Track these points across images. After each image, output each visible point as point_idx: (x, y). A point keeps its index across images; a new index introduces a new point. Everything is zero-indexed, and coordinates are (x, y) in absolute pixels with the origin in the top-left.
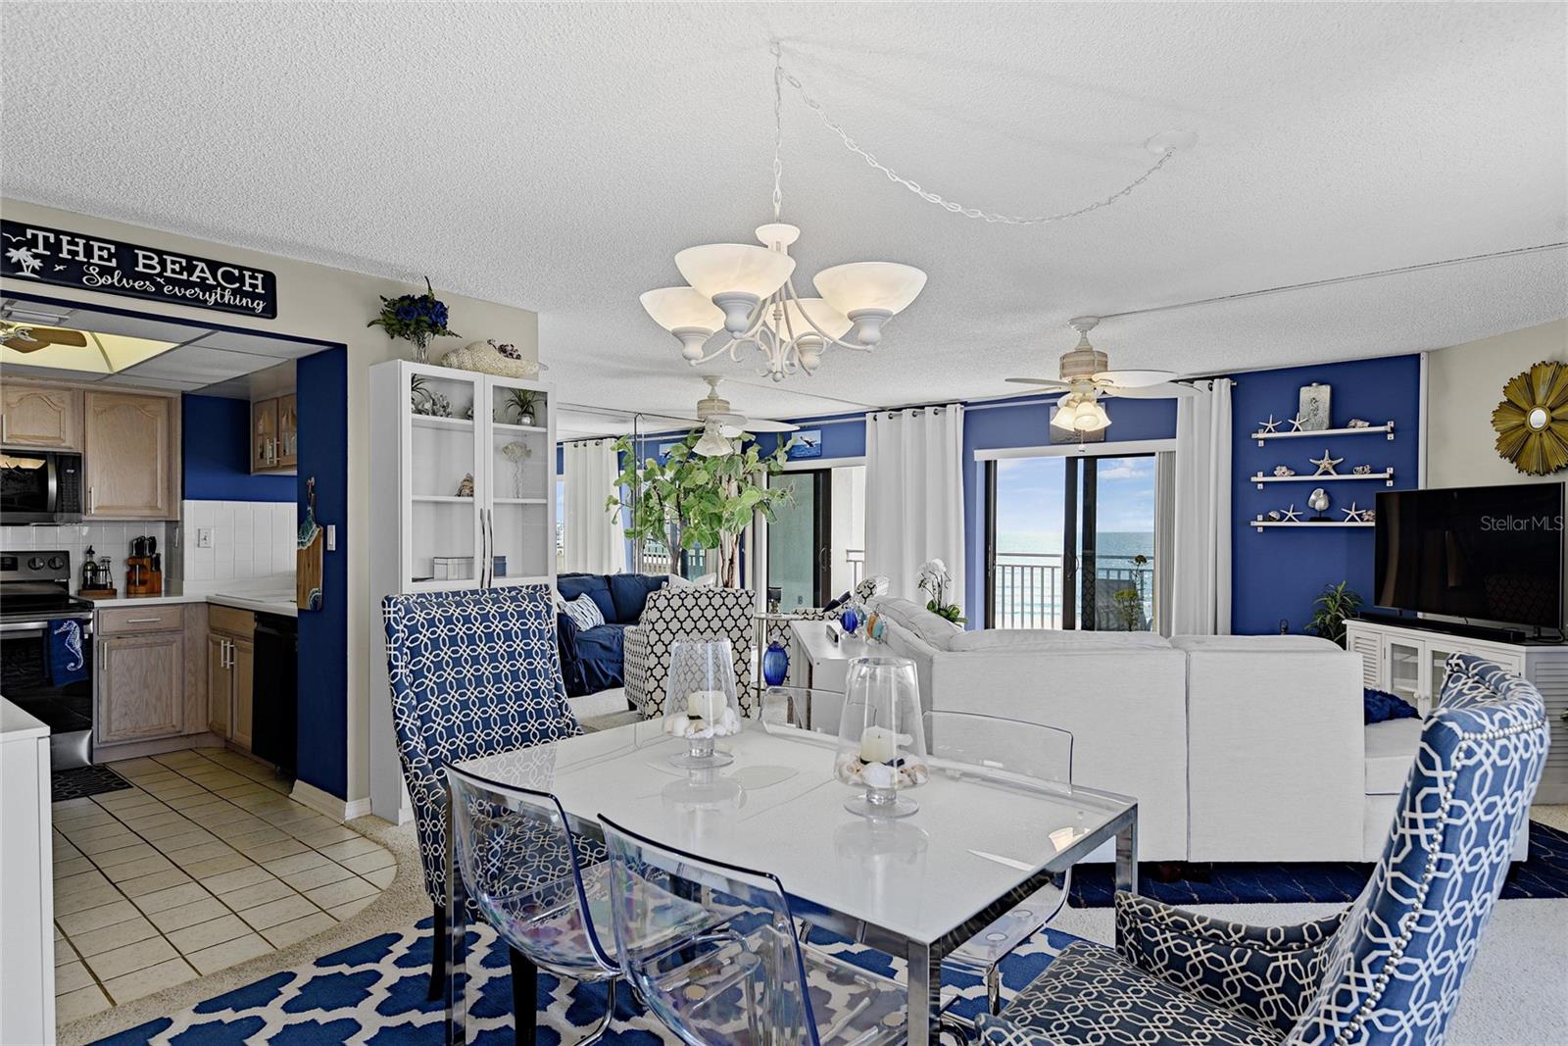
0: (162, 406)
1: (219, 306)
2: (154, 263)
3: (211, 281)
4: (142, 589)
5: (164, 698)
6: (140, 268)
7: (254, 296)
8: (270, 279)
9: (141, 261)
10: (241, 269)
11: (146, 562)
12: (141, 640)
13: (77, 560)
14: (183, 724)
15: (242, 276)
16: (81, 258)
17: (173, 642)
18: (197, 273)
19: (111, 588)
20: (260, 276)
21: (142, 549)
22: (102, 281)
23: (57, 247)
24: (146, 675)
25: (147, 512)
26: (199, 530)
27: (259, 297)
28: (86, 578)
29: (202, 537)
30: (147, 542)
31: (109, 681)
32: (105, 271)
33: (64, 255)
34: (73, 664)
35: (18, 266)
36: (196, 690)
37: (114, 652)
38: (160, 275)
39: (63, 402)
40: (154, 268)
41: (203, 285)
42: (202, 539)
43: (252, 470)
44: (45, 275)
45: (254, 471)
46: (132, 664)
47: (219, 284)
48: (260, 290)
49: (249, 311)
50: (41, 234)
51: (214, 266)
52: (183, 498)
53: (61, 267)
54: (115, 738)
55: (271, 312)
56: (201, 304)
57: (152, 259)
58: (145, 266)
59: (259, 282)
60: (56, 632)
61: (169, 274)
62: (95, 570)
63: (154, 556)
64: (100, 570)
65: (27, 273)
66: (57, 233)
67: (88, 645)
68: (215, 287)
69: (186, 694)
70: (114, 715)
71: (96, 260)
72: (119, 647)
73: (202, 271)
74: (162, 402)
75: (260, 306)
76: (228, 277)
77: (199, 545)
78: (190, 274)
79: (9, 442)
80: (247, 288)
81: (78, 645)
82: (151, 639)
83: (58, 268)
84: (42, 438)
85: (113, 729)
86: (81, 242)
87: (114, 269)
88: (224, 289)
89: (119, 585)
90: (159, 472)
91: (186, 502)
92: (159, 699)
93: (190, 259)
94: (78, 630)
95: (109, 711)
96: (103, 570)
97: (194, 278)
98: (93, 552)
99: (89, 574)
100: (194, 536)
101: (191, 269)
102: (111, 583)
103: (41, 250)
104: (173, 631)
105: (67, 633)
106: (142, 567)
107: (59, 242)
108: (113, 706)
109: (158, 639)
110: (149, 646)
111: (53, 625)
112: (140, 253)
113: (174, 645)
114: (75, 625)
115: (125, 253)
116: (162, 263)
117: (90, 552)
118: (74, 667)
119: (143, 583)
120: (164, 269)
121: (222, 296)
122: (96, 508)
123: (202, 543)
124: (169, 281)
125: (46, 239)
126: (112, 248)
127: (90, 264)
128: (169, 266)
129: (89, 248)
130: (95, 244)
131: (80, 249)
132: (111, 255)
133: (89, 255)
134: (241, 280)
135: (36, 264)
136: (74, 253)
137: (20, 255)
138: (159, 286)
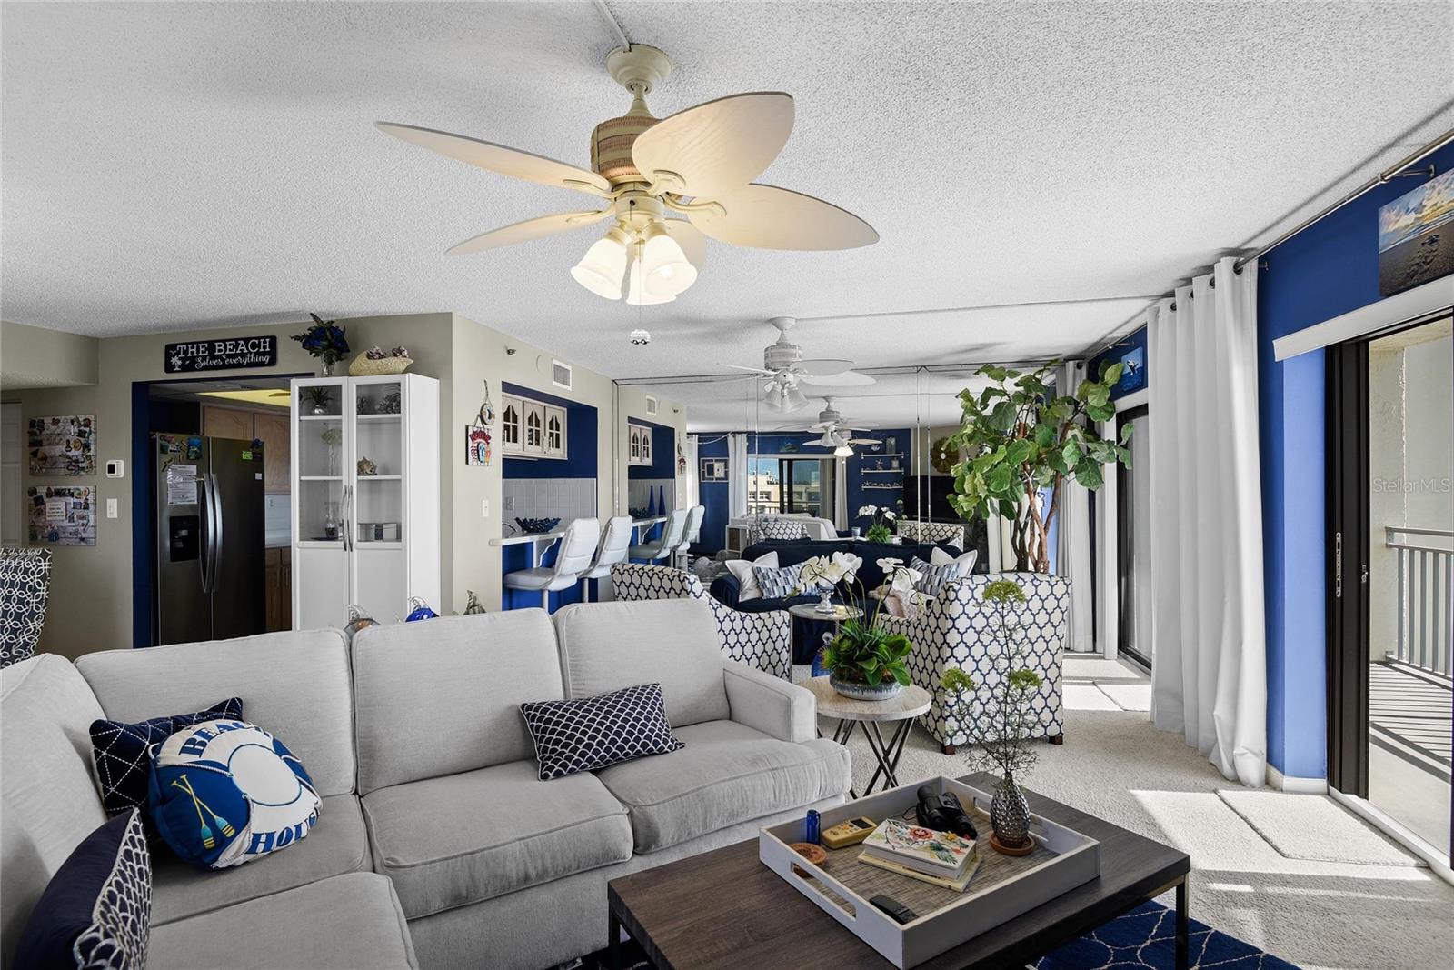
1: (251, 365)
2: (222, 348)
3: (246, 351)
6: (217, 353)
7: (264, 354)
8: (273, 340)
9: (217, 348)
10: (258, 338)
15: (260, 342)
16: (195, 355)
18: (240, 348)
20: (268, 340)
22: (204, 364)
23: (186, 352)
27: (267, 353)
32: (204, 358)
33: (190, 355)
35: (175, 366)
38: (224, 354)
40: (222, 350)
41: (243, 355)
44: (184, 368)
47: (249, 351)
48: (268, 349)
49: (261, 364)
50: (182, 347)
51: (246, 340)
55: (273, 362)
56: (239, 366)
57: (221, 345)
58: (219, 351)
59: (267, 345)
61: (228, 352)
65: (177, 369)
66: (187, 344)
68: (247, 354)
71: (200, 354)
73: (242, 346)
75: (267, 359)
76: (254, 346)
78: (237, 349)
80: (262, 350)
83: (188, 362)
86: (195, 345)
87: (207, 356)
88: (251, 353)
93: (236, 340)
97: (238, 351)
101: (238, 345)
103: (182, 355)
107: (188, 348)
112: (217, 344)
115: (211, 345)
116: (225, 347)
120: (226, 350)
121: (250, 358)
124: (229, 356)
125: (183, 349)
126: (206, 345)
127: (198, 357)
128: (228, 347)
129: (198, 348)
130: (200, 345)
131: (195, 350)
132: (206, 349)
133: (198, 352)
134: (259, 346)
135: (180, 362)
136: (193, 353)
137: (175, 360)
138: (223, 360)
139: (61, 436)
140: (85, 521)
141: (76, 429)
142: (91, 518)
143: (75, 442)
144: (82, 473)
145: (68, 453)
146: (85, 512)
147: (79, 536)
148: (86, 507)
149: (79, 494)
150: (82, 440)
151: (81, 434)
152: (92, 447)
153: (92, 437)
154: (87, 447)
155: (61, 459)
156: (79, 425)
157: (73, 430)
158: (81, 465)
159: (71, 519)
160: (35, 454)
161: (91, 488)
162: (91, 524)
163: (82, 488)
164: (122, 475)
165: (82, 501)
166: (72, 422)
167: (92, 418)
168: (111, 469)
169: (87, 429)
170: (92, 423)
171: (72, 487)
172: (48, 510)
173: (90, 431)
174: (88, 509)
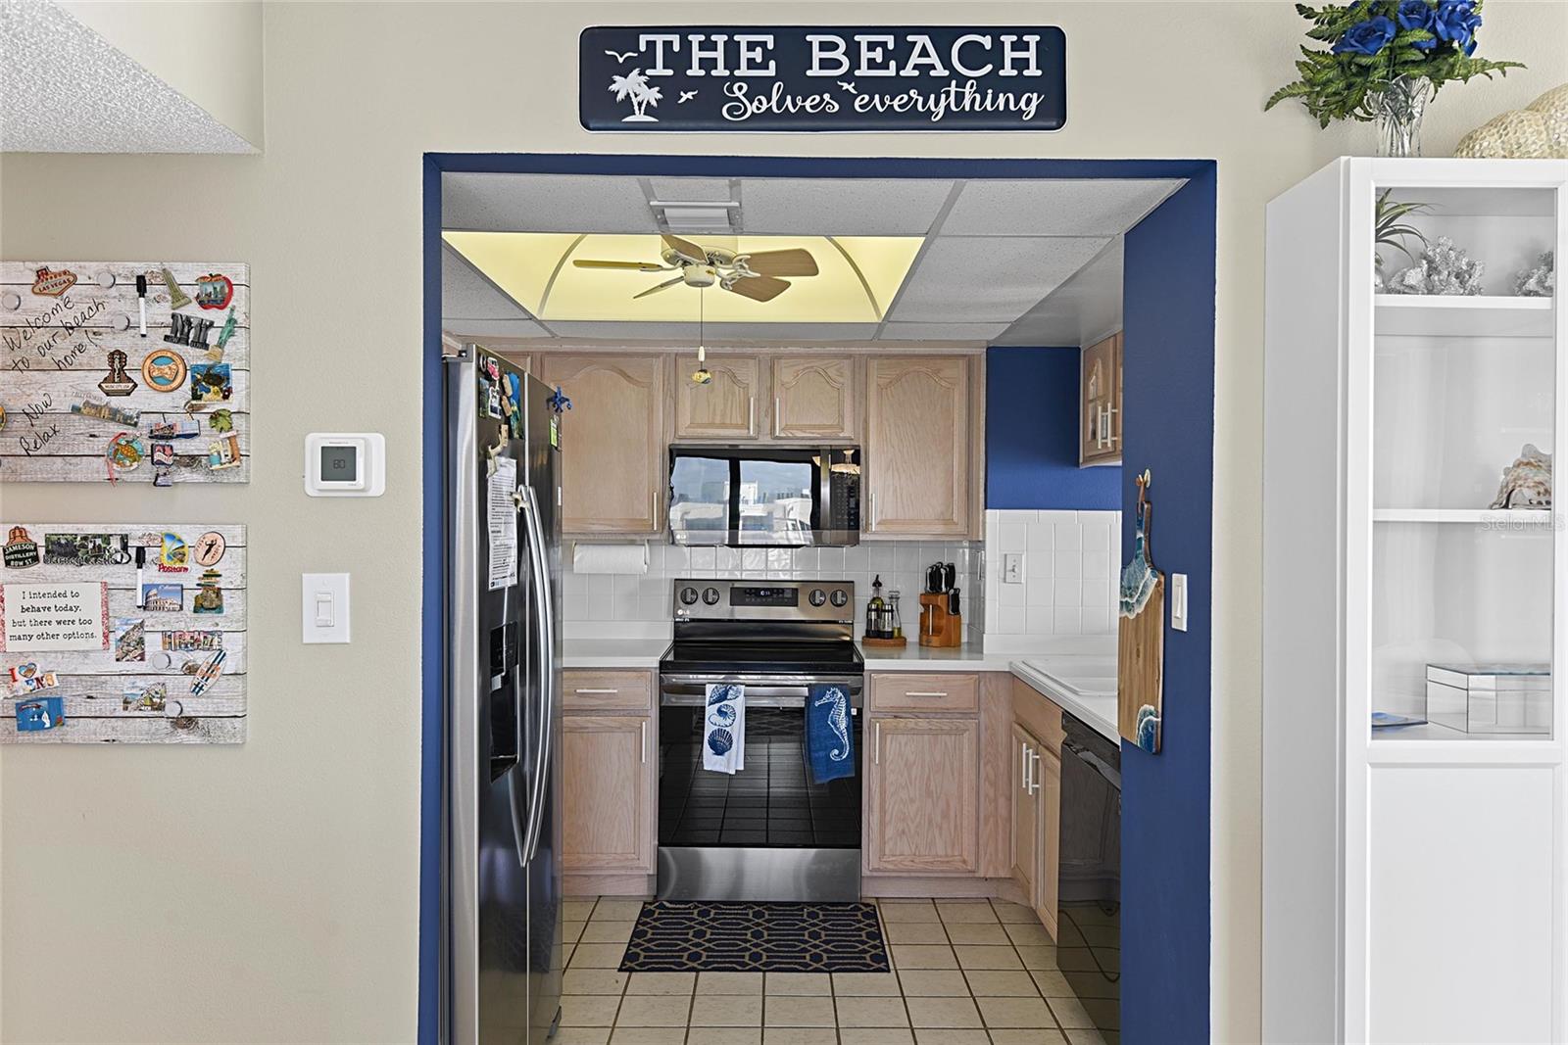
0: (958, 372)
1: (959, 120)
2: (838, 54)
3: (940, 71)
4: (935, 641)
5: (952, 814)
6: (815, 71)
7: (1019, 86)
8: (1053, 42)
9: (817, 55)
10: (995, 32)
11: (941, 600)
12: (923, 723)
13: (864, 594)
14: (977, 861)
15: (998, 46)
16: (721, 71)
17: (965, 731)
18: (914, 59)
19: (900, 636)
20: (1032, 40)
21: (940, 578)
22: (752, 108)
23: (678, 60)
24: (929, 778)
25: (939, 529)
26: (1006, 555)
27: (1031, 84)
28: (869, 621)
29: (1009, 567)
30: (943, 571)
31: (883, 779)
32: (758, 87)
33: (695, 71)
34: (836, 752)
35: (627, 106)
36: (996, 808)
37: (889, 737)
38: (848, 77)
39: (841, 376)
40: (838, 64)
41: (927, 83)
42: (1009, 570)
43: (1081, 460)
44: (668, 116)
45: (1084, 461)
46: (912, 758)
47: (955, 74)
48: (1033, 71)
49: (1010, 121)
50: (659, 39)
51: (943, 37)
52: (986, 508)
53: (690, 95)
54: (890, 867)
55: (1054, 113)
56: (917, 121)
57: (834, 47)
58: (825, 64)
59: (1031, 55)
60: (817, 704)
61: (863, 71)
62: (880, 611)
63: (952, 591)
64: (885, 611)
65: (639, 117)
66: (684, 32)
67: (856, 724)
68: (946, 81)
69: (982, 816)
70: (890, 832)
71: (743, 71)
72: (895, 731)
73: (924, 53)
74: (962, 363)
75: (1031, 103)
76: (973, 55)
77: (1005, 580)
78: (901, 66)
79: (783, 435)
80: (1008, 71)
81: (843, 726)
82: (936, 723)
83: (686, 96)
84: (820, 427)
85: (887, 852)
86: (720, 39)
87: (771, 80)
88: (962, 81)
89: (911, 632)
90: (956, 469)
91: (988, 511)
92: (945, 815)
93: (900, 32)
94: (843, 704)
95: (883, 824)
96: (888, 611)
97: (909, 72)
98: (880, 585)
99: (873, 615)
100: (999, 565)
101: (902, 53)
102: (899, 629)
103: (660, 71)
104: (965, 714)
105: (830, 706)
106: (936, 607)
107: (686, 45)
108: (888, 818)
109: (945, 724)
110: (934, 733)
111: (815, 691)
112: (815, 40)
113: (966, 735)
114: (840, 694)
115: (791, 43)
116: (853, 52)
117: (877, 584)
118: (839, 755)
119: (937, 631)
120: (855, 64)
121: (960, 97)
122: (879, 524)
123: (1009, 575)
124: (866, 85)
125: (668, 45)
126: (770, 40)
127: (733, 79)
128: (865, 55)
129: (732, 50)
130: (743, 40)
131: (719, 54)
132: (767, 55)
133: (732, 61)
134: (996, 55)
135: (653, 95)
136: (710, 64)
137: (629, 85)
138: (846, 100)
139: (78, 337)
140: (201, 658)
141: (163, 312)
142: (232, 644)
143: (156, 359)
144: (185, 475)
145: (116, 402)
146: (205, 622)
147: (172, 710)
148: (209, 601)
149: (179, 555)
150: (195, 357)
151: (182, 331)
152: (238, 381)
153: (238, 346)
154: (215, 379)
155: (82, 425)
156: (178, 297)
157: (155, 312)
158: (181, 447)
159: (132, 646)
161: (234, 534)
162: (228, 666)
163: (190, 535)
164: (378, 487)
165: (192, 578)
166: (141, 285)
167: (236, 273)
168: (339, 463)
169: (218, 317)
170: (237, 292)
171: (137, 529)
173: (231, 321)
174: (219, 609)
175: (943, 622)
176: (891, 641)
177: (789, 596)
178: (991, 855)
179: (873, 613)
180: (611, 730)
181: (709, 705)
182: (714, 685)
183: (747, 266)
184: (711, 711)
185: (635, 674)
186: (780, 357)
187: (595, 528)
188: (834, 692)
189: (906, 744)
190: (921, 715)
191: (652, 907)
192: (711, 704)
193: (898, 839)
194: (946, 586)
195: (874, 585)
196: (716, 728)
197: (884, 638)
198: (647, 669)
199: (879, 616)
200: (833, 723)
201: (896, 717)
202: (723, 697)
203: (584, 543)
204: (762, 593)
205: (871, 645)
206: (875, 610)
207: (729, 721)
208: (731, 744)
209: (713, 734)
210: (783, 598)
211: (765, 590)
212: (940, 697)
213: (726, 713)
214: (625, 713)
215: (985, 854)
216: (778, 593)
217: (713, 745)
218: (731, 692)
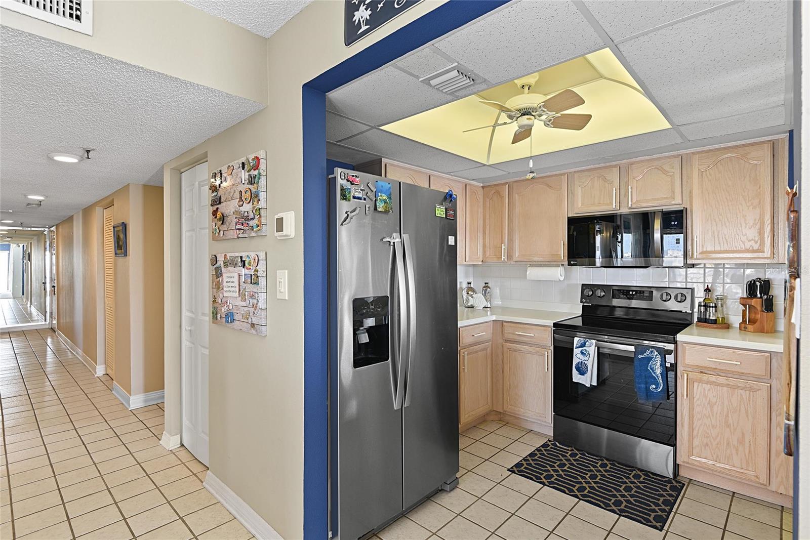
0: (764, 153)
5: (747, 441)
11: (757, 302)
12: (722, 380)
13: (700, 295)
14: (769, 479)
17: (759, 389)
19: (723, 323)
21: (757, 288)
24: (727, 416)
30: (758, 284)
31: (691, 409)
34: (654, 386)
35: (359, 25)
37: (696, 384)
39: (673, 168)
44: (372, 21)
46: (714, 400)
54: (697, 463)
60: (640, 357)
62: (707, 307)
63: (766, 297)
64: (710, 307)
65: (364, 28)
70: (697, 442)
72: (700, 381)
74: (767, 147)
79: (635, 206)
81: (658, 371)
82: (732, 381)
84: (658, 199)
85: (693, 453)
92: (741, 442)
94: (659, 359)
95: (690, 436)
96: (713, 307)
99: (702, 309)
102: (724, 319)
104: (758, 379)
105: (649, 359)
106: (752, 306)
108: (695, 432)
109: (741, 383)
110: (732, 387)
111: (640, 350)
113: (759, 392)
114: (656, 353)
117: (708, 290)
118: (656, 388)
119: (753, 322)
122: (701, 253)
135: (368, 13)
137: (359, 14)
139: (234, 188)
140: (256, 301)
141: (247, 175)
142: (262, 297)
143: (246, 192)
144: (252, 233)
145: (240, 209)
146: (256, 289)
147: (250, 321)
149: (250, 264)
150: (253, 188)
151: (252, 180)
152: (262, 196)
153: (262, 181)
154: (255, 197)
156: (250, 168)
158: (252, 223)
159: (243, 297)
160: (215, 213)
161: (262, 257)
162: (261, 305)
163: (253, 255)
164: (292, 234)
165: (252, 272)
166: (244, 166)
167: (262, 155)
168: (280, 223)
169: (256, 172)
170: (262, 162)
171: (244, 254)
172: (225, 284)
173: (259, 174)
174: (257, 283)
175: (758, 316)
176: (715, 326)
177: (647, 295)
178: (782, 478)
179: (702, 307)
180: (532, 353)
181: (576, 348)
182: (579, 338)
183: (545, 110)
184: (577, 351)
185: (542, 328)
186: (632, 164)
187: (535, 259)
188: (652, 352)
189: (709, 390)
190: (721, 374)
191: (549, 443)
192: (577, 348)
193: (703, 448)
194: (761, 294)
195: (705, 290)
196: (580, 361)
197: (709, 323)
198: (549, 326)
199: (706, 310)
200: (651, 369)
201: (702, 372)
202: (583, 345)
203: (531, 266)
204: (631, 293)
205: (700, 326)
206: (703, 306)
207: (586, 358)
208: (587, 370)
209: (578, 364)
210: (644, 296)
211: (633, 291)
212: (736, 365)
213: (585, 354)
214: (538, 346)
215: (777, 477)
216: (640, 293)
217: (578, 369)
218: (587, 343)
